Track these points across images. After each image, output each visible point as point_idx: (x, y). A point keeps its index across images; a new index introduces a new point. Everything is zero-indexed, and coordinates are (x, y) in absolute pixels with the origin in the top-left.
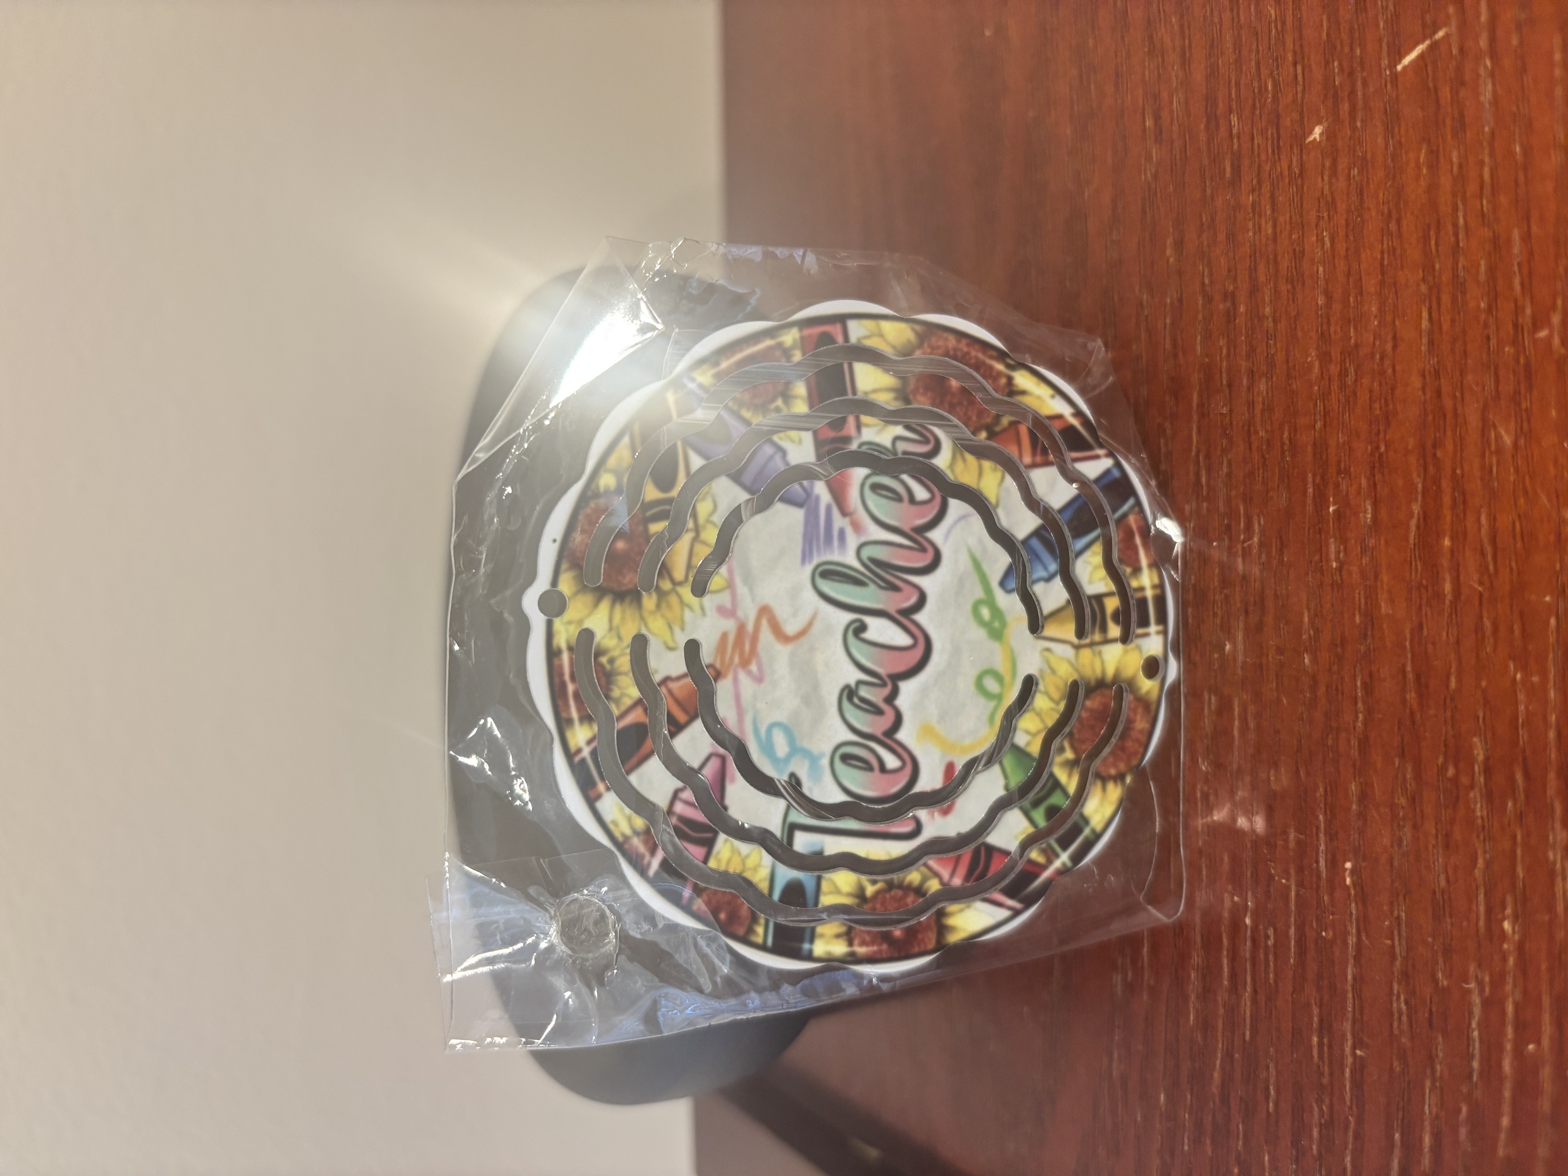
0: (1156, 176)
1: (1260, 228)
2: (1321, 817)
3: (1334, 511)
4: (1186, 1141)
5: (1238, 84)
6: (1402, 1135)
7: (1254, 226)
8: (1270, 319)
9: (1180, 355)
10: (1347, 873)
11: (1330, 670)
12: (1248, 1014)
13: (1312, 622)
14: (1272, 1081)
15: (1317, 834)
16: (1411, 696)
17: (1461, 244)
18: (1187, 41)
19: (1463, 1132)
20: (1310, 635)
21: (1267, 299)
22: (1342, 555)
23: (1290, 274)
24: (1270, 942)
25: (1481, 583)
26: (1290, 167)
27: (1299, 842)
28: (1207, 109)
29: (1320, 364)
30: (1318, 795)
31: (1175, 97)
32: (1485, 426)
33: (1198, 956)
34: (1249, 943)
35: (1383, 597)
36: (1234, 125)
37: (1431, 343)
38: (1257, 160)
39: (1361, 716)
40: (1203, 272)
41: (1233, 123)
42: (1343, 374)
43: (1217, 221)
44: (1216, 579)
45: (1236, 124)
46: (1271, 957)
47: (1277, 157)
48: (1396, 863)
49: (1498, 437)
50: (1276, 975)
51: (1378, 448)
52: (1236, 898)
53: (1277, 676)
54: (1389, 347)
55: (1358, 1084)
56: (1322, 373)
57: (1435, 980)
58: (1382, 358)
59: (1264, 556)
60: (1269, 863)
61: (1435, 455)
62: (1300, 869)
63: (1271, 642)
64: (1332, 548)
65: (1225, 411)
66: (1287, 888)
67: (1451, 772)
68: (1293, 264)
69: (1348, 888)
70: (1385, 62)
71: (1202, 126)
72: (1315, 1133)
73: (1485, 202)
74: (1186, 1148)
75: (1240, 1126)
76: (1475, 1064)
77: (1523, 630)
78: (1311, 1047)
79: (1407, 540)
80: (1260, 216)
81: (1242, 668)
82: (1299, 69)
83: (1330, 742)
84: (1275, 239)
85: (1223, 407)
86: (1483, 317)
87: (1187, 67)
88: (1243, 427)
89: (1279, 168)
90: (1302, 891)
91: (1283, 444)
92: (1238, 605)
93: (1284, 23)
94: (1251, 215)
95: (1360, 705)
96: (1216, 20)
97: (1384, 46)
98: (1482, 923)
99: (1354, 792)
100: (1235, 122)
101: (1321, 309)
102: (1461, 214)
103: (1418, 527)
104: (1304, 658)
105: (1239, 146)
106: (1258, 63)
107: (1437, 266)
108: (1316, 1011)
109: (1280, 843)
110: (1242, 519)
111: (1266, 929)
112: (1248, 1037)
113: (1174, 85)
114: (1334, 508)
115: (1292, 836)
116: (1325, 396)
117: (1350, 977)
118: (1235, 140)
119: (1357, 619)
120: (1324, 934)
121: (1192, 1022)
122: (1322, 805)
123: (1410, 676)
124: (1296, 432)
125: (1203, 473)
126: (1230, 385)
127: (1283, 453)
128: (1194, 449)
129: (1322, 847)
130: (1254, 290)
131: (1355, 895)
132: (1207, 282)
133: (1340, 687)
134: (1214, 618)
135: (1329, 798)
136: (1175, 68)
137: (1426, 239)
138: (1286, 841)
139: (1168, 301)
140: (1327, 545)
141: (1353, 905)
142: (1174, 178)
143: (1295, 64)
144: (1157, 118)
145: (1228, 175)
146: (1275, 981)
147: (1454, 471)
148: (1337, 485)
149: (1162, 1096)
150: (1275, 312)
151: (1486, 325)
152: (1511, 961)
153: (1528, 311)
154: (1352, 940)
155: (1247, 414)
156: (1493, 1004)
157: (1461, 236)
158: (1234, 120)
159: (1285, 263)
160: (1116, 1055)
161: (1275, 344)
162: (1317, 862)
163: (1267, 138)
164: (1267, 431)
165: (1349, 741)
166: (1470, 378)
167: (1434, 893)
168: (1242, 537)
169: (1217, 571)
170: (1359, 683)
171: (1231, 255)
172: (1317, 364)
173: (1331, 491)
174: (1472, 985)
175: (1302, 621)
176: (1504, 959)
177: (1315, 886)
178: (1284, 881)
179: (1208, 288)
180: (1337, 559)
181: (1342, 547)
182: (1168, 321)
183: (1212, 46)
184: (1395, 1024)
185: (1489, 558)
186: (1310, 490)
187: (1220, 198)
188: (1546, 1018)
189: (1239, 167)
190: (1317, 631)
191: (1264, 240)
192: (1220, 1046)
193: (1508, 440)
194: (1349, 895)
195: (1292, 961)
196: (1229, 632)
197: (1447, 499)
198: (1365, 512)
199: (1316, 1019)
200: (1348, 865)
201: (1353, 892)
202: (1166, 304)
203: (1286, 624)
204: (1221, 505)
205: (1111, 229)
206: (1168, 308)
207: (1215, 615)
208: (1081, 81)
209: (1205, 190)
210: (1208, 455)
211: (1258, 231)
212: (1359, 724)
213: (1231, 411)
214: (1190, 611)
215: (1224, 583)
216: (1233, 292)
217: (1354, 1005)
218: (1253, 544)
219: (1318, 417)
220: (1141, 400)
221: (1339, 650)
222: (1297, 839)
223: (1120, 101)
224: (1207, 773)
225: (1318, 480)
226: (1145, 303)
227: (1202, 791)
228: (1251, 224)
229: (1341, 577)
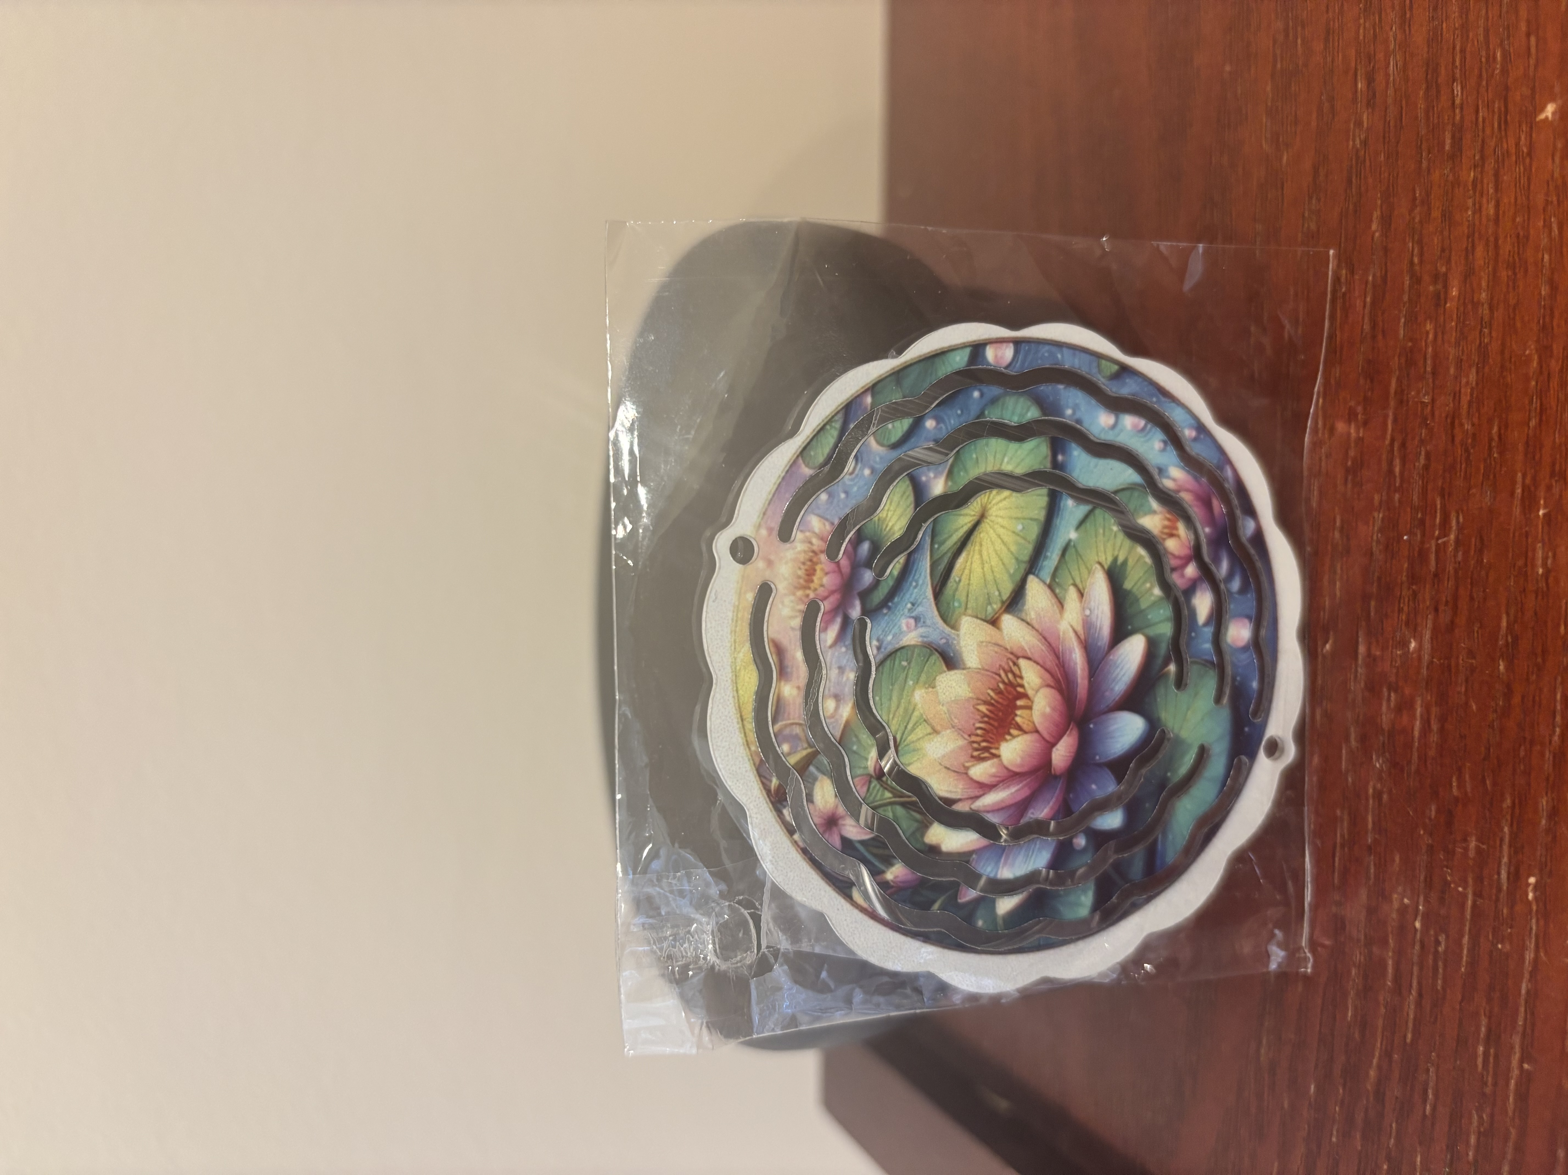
0: (1365, 143)
1: (1480, 207)
2: (1506, 829)
3: (1544, 515)
4: (1335, 1133)
5: (1463, 51)
7: (1474, 204)
8: (1486, 306)
9: (1380, 337)
10: (1530, 888)
11: (1528, 680)
12: (1412, 1016)
13: (1510, 628)
14: (1431, 1084)
15: (1501, 846)
20: (1507, 640)
21: (1484, 284)
22: (1549, 562)
23: (1511, 259)
24: (1441, 949)
26: (1517, 145)
27: (1479, 851)
28: (1427, 74)
29: (1540, 358)
30: (1505, 806)
31: (1391, 59)
33: (1360, 953)
34: (1417, 947)
36: (1457, 94)
38: (1481, 134)
39: (1558, 730)
40: (1413, 251)
41: (1456, 92)
43: (1432, 197)
44: (1405, 574)
45: (1459, 93)
46: (1440, 964)
47: (1503, 133)
50: (1445, 980)
52: (1406, 901)
53: (1467, 680)
55: (1523, 1098)
56: (1541, 367)
59: (1460, 554)
60: (1445, 869)
62: (1479, 879)
63: (1462, 645)
64: (1540, 554)
65: (1426, 399)
66: (1464, 896)
68: (1516, 249)
69: (1529, 903)
71: (1421, 93)
72: (1473, 1140)
74: (1334, 1139)
75: (1394, 1125)
78: (1475, 1055)
80: (1482, 195)
81: (1428, 668)
82: (1533, 38)
83: (1522, 753)
84: (1497, 221)
85: (1424, 395)
87: (1407, 29)
88: (1447, 417)
89: (1505, 146)
90: (1479, 902)
91: (1491, 440)
92: (1428, 603)
94: (1471, 192)
95: (1558, 719)
99: (1545, 807)
100: (1458, 91)
101: (1545, 300)
104: (1499, 665)
105: (1462, 117)
106: (1487, 31)
108: (1484, 1021)
109: (1459, 849)
110: (1438, 515)
111: (1437, 936)
112: (1409, 1040)
113: (1392, 47)
114: (1546, 511)
115: (1473, 844)
116: (1543, 392)
117: (1525, 993)
118: (1457, 111)
119: (1562, 630)
120: (1500, 946)
121: (1349, 1019)
122: (1509, 817)
124: (1506, 427)
125: (1397, 462)
126: (1434, 373)
127: (1490, 448)
128: (1389, 437)
129: (1505, 860)
130: (1470, 273)
131: (1537, 911)
132: (1416, 260)
133: (1537, 698)
134: (1399, 614)
135: (1517, 811)
136: (1394, 28)
138: (1466, 849)
139: (1370, 278)
140: (1534, 550)
141: (1534, 921)
142: (1386, 147)
143: (1528, 36)
144: (1370, 82)
145: (1447, 147)
146: (1444, 988)
148: (1549, 488)
149: (1312, 1087)
150: (1492, 299)
154: (1529, 956)
155: (1452, 405)
158: (1457, 89)
159: (1506, 247)
160: (1264, 1041)
161: (1490, 333)
162: (1499, 874)
163: (1493, 111)
164: (1473, 425)
165: (1542, 755)
168: (1437, 533)
169: (1406, 565)
170: (1559, 697)
171: (1446, 233)
172: (1536, 357)
173: (1541, 493)
175: (1499, 626)
177: (1494, 897)
178: (1460, 889)
179: (1417, 268)
180: (1544, 565)
181: (1550, 554)
182: (1368, 299)
183: (1435, 9)
186: (1519, 491)
187: (1437, 172)
189: (1461, 140)
190: (1516, 639)
191: (1484, 220)
192: (1379, 1045)
194: (1531, 911)
195: (1463, 969)
196: (1415, 630)
199: (1483, 1029)
200: (1532, 880)
201: (1534, 908)
202: (1367, 282)
203: (1481, 627)
204: (1415, 498)
205: (1310, 198)
206: (1369, 286)
207: (1400, 610)
208: (1287, 36)
209: (1421, 162)
210: (1403, 445)
211: (1478, 210)
212: (1556, 738)
213: (1433, 401)
214: (1373, 603)
215: (1414, 578)
216: (1446, 275)
217: (1525, 1019)
218: (1448, 541)
219: (1533, 414)
220: (1333, 382)
221: (1539, 660)
222: (1478, 848)
223: (1329, 59)
224: (1381, 771)
225: (1528, 481)
226: (1343, 280)
227: (1374, 789)
228: (1470, 202)
229: (1547, 584)
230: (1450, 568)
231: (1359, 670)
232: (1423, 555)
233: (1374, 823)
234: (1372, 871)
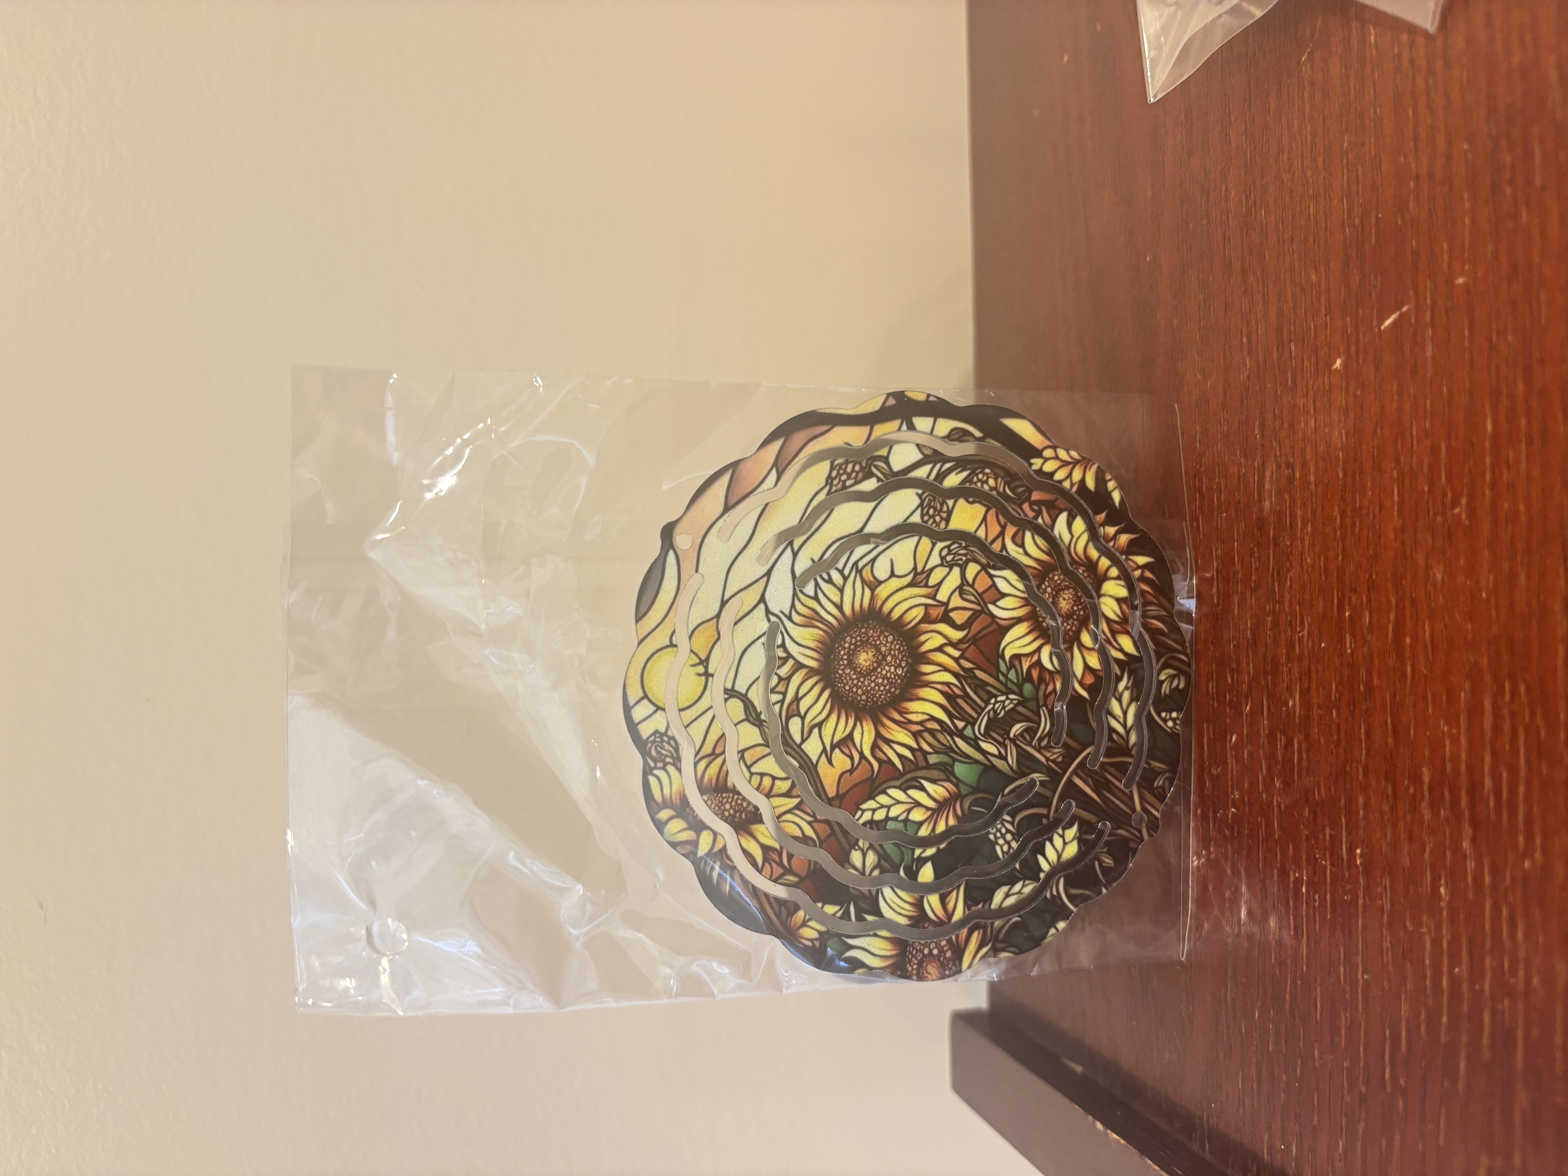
0: (1248, 377)
1: (1307, 422)
2: (1343, 820)
3: (1349, 616)
4: (1271, 1043)
5: (1295, 323)
6: (1390, 1032)
7: (1304, 420)
8: (1313, 484)
9: (1263, 503)
10: (1358, 856)
11: (1347, 721)
12: (1304, 953)
13: (1337, 689)
14: (1319, 998)
15: (1341, 831)
16: (1390, 740)
17: (1415, 448)
18: (1266, 289)
19: (1423, 1027)
20: (1336, 697)
21: (1311, 470)
22: (1353, 645)
23: (1324, 455)
24: (1317, 904)
25: (1426, 668)
26: (1324, 384)
27: (1331, 836)
28: (1277, 337)
29: (1341, 518)
30: (1341, 804)
31: (1259, 325)
32: (1428, 567)
34: (1305, 906)
35: (1375, 674)
37: (1399, 510)
38: (1305, 375)
39: (1364, 752)
40: (1276, 447)
41: (1292, 349)
42: (1353, 525)
43: (1284, 414)
44: (1284, 657)
45: (1294, 349)
46: (1317, 914)
47: (1316, 376)
48: (1384, 850)
49: (1434, 574)
50: (1320, 926)
51: (1371, 575)
52: (1297, 875)
53: (1318, 724)
54: (1377, 510)
55: (1365, 998)
56: (1342, 524)
57: (1405, 927)
58: (1374, 517)
59: (1310, 642)
60: (1315, 850)
61: (1401, 584)
62: (1332, 855)
63: (1314, 701)
64: (1348, 640)
65: (1288, 544)
66: (1325, 866)
67: (1412, 790)
68: (1326, 449)
69: (1358, 866)
70: (1375, 322)
71: (1275, 348)
72: (1343, 1032)
73: (1427, 422)
75: (1301, 1031)
76: (1428, 982)
77: (1448, 700)
78: (1340, 975)
79: (1387, 637)
80: (1307, 414)
81: (1299, 718)
82: (1328, 317)
83: (1348, 769)
84: (1316, 431)
85: (1287, 541)
86: (1426, 496)
87: (1266, 307)
88: (1298, 555)
89: (1318, 384)
90: (1334, 869)
91: (1320, 569)
92: (1296, 676)
93: (1320, 287)
94: (1303, 412)
95: (1363, 745)
96: (1282, 278)
97: (1375, 312)
98: (1429, 888)
99: (1361, 803)
101: (1341, 481)
102: (1414, 428)
103: (1393, 630)
104: (1333, 713)
105: (1296, 365)
106: (1306, 311)
107: (1402, 460)
108: (1342, 950)
109: (1321, 836)
110: (1298, 618)
111: (1314, 895)
112: (1305, 970)
113: (1259, 317)
114: (1349, 613)
115: (1328, 832)
116: (1343, 539)
117: (1360, 926)
118: (1294, 361)
119: (1362, 688)
120: (1346, 898)
121: (1272, 960)
122: (1344, 811)
123: (1390, 726)
124: (1327, 561)
125: (1276, 584)
126: (1291, 526)
127: (1321, 575)
128: (1271, 567)
129: (1344, 840)
130: (1304, 464)
131: (1362, 871)
132: (1278, 453)
133: (1352, 732)
134: (1283, 684)
135: (1348, 807)
136: (1259, 305)
137: (1396, 442)
138: (1325, 835)
139: (1256, 464)
140: (1345, 638)
141: (1361, 878)
142: (1259, 381)
143: (1326, 316)
144: (1249, 339)
145: (1290, 383)
146: (1320, 931)
147: (1411, 594)
148: (1350, 599)
149: (1257, 1013)
150: (1316, 479)
151: (1428, 503)
152: (1445, 913)
153: (1449, 495)
154: (1361, 902)
155: (1300, 547)
156: (1437, 941)
157: (1415, 443)
158: (1293, 347)
159: (1321, 448)
160: (1229, 987)
161: (1316, 501)
162: (1342, 849)
163: (1311, 362)
164: (1311, 559)
165: (1357, 769)
166: (1419, 535)
167: (1404, 869)
168: (1298, 629)
169: (1284, 651)
170: (1363, 731)
171: (1291, 437)
172: (1338, 517)
173: (1347, 602)
174: (1424, 930)
175: (1331, 688)
176: (1441, 913)
177: (1340, 865)
178: (1323, 862)
179: (1279, 459)
180: (1351, 647)
181: (1353, 640)
182: (1256, 478)
183: (1280, 295)
184: (1385, 957)
185: (1430, 652)
186: (1336, 601)
187: (1285, 398)
188: (1464, 951)
189: (1295, 380)
190: (1340, 695)
191: (1310, 430)
192: (1289, 977)
193: (1439, 577)
195: (1328, 916)
196: (1291, 693)
197: (1408, 612)
198: (1365, 618)
199: (1342, 956)
200: (1358, 851)
201: (1361, 869)
202: (1254, 467)
203: (1323, 689)
204: (1286, 606)
205: (1223, 411)
206: (1256, 469)
207: (1283, 681)
208: (1205, 305)
209: (1277, 392)
210: (1278, 573)
211: (1307, 424)
212: (1363, 757)
213: (1291, 544)
214: (1269, 677)
215: (1289, 660)
216: (1293, 463)
217: (1362, 945)
218: (1303, 635)
219: (1339, 553)
220: (1241, 531)
221: (1352, 708)
222: (1330, 833)
223: (1227, 322)
224: (1280, 788)
225: (1340, 594)
226: (1243, 465)
227: (1277, 802)
228: (1302, 418)
229: (1353, 659)
230: (1306, 652)
231: (1266, 722)
232: (1292, 644)
233: (1278, 825)
234: (1279, 857)
